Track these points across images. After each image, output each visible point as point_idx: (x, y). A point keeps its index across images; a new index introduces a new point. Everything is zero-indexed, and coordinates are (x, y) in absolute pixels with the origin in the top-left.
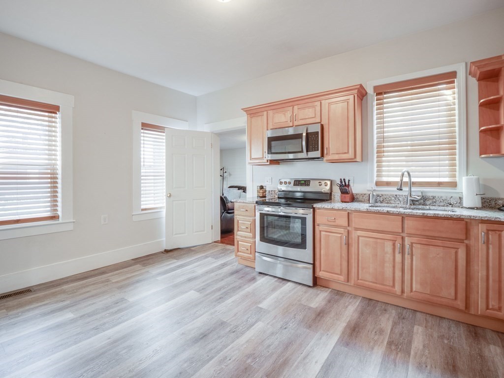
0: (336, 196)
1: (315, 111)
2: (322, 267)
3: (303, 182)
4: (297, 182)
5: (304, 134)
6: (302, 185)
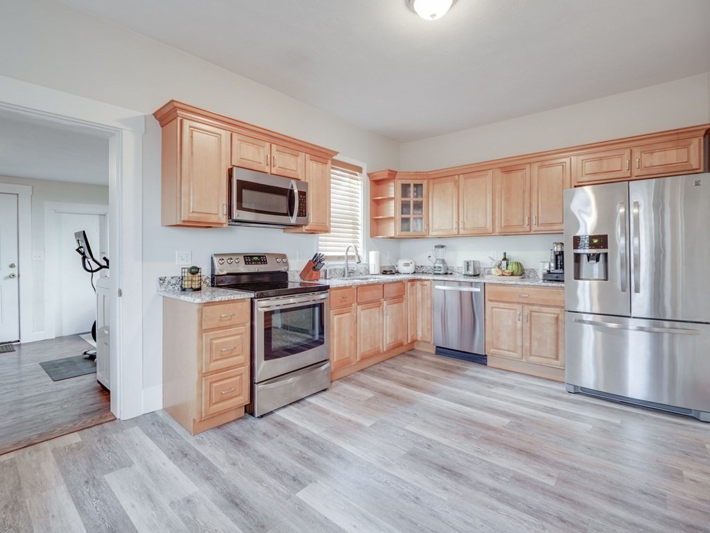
0: (291, 275)
1: (297, 163)
2: (335, 357)
3: (257, 258)
4: (249, 259)
5: (296, 191)
6: (257, 262)
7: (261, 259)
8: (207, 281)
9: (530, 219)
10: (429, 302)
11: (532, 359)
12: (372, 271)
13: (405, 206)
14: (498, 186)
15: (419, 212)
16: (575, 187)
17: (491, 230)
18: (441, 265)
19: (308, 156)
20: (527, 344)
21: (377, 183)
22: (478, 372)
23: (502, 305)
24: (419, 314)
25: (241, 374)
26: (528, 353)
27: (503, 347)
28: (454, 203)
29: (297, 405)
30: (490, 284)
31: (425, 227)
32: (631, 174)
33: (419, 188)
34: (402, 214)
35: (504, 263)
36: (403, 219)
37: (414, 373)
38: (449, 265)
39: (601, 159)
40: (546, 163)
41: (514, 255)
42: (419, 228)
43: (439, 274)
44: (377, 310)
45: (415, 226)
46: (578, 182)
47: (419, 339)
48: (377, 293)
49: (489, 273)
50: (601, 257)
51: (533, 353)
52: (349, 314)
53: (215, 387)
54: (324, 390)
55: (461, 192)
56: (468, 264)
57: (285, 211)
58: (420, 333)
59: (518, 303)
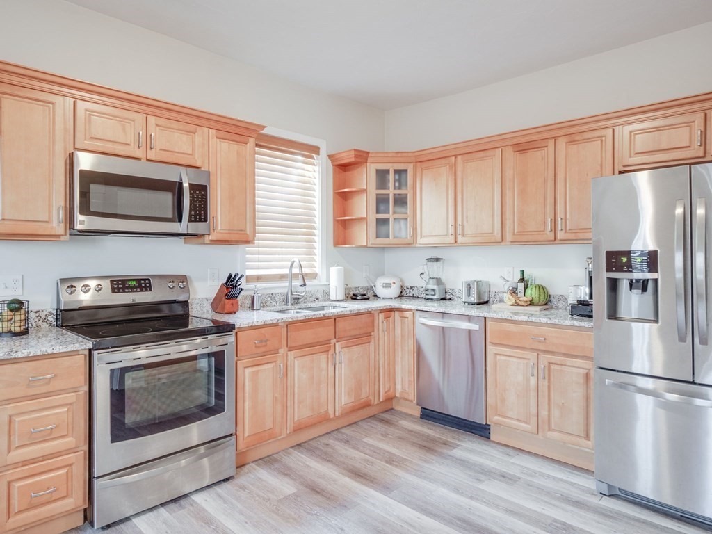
0: (194, 306)
1: (193, 142)
2: (247, 429)
3: (134, 283)
4: (120, 284)
5: (186, 185)
6: (132, 289)
7: (143, 284)
8: (50, 318)
9: (554, 221)
10: (411, 342)
11: (550, 434)
12: (333, 297)
13: (381, 201)
14: (509, 173)
15: (403, 210)
16: (620, 172)
17: (499, 238)
18: (435, 287)
19: (213, 132)
20: (544, 413)
21: (343, 168)
22: (471, 451)
23: (509, 351)
24: (398, 359)
25: (71, 465)
26: (546, 427)
27: (510, 414)
28: (450, 196)
29: (172, 506)
30: (493, 319)
31: (410, 231)
32: (705, 153)
33: (403, 176)
34: (377, 213)
35: (521, 286)
36: (378, 220)
37: (376, 451)
38: (448, 287)
39: (658, 129)
40: (577, 137)
41: (537, 273)
42: (403, 234)
43: (432, 299)
44: (323, 357)
45: (398, 230)
46: (625, 166)
47: (398, 395)
48: (323, 332)
49: (502, 301)
50: (650, 286)
51: (553, 427)
52: (272, 365)
53: (19, 487)
54: (227, 479)
55: (459, 181)
56: (469, 287)
57: (170, 215)
58: (399, 387)
59: (532, 350)
